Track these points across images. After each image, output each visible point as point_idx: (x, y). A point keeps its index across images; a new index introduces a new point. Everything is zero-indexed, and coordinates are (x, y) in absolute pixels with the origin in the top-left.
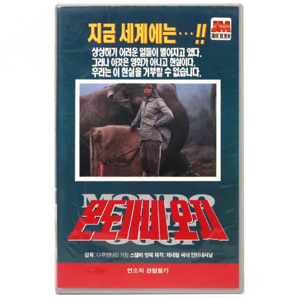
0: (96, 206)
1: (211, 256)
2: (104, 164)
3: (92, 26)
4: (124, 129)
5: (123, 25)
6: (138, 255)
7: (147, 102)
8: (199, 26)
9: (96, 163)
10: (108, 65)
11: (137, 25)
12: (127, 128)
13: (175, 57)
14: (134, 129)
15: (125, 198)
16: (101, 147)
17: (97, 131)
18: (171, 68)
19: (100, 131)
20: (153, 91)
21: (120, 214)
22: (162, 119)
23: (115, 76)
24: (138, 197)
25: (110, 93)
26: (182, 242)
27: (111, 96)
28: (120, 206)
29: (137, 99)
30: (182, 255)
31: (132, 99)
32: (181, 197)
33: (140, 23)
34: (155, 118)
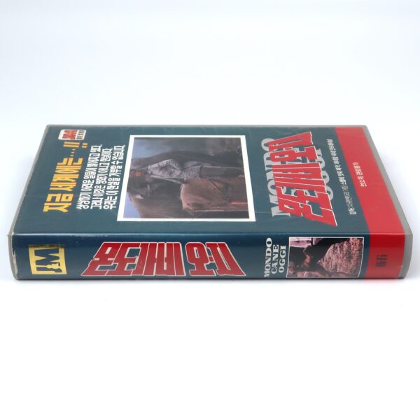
0: (286, 206)
1: (331, 140)
2: (230, 201)
3: (46, 209)
4: (185, 189)
5: (51, 189)
6: (342, 180)
7: (152, 174)
8: (65, 146)
9: (230, 208)
10: (102, 199)
11: (54, 180)
12: (183, 187)
13: (99, 159)
14: (186, 182)
15: (273, 187)
16: (209, 204)
17: (188, 207)
18: (112, 161)
19: (188, 204)
20: (139, 171)
21: (293, 191)
22: (174, 166)
23: (116, 194)
24: (270, 180)
25: (139, 197)
26: (319, 155)
27: (142, 196)
28: (284, 191)
29: (148, 180)
30: (335, 155)
31: (147, 183)
32: (267, 155)
33: (52, 178)
34: (173, 170)
